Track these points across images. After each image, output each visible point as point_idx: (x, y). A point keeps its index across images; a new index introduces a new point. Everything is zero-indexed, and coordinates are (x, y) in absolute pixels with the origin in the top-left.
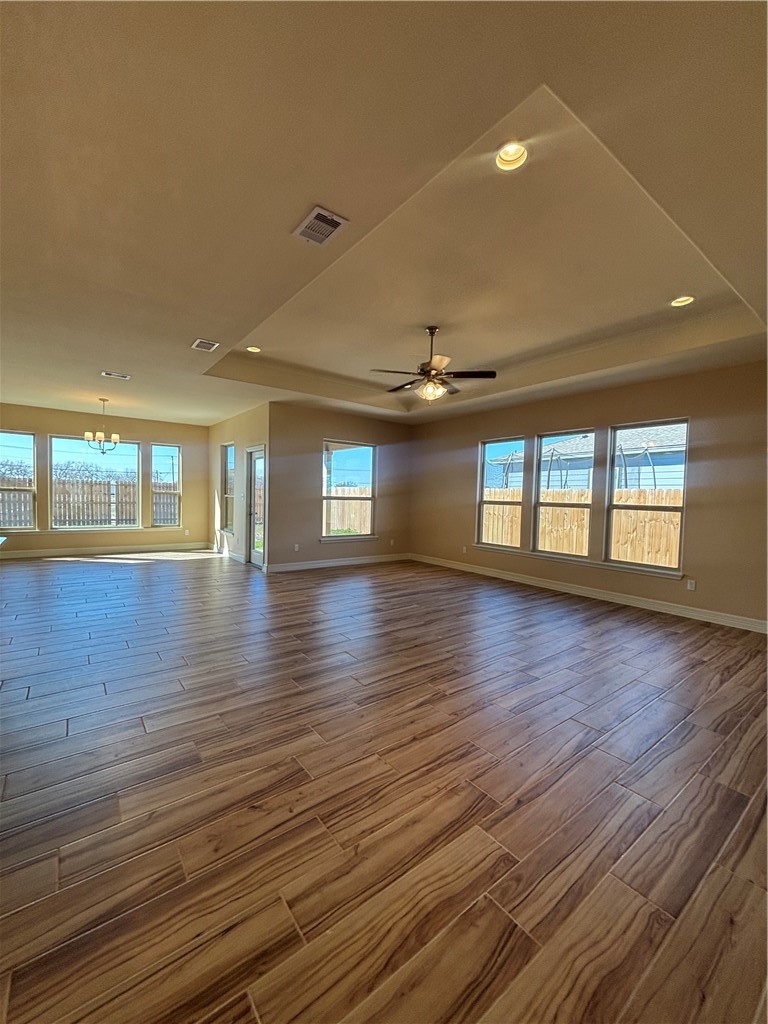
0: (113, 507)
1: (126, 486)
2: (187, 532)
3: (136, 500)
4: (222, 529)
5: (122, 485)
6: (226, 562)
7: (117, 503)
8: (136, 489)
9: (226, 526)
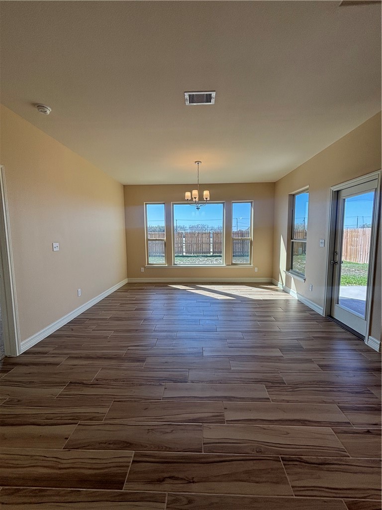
0: (211, 245)
1: (217, 234)
2: (256, 270)
3: (222, 242)
4: (288, 270)
5: (215, 233)
6: (294, 305)
7: (213, 243)
8: (222, 235)
9: (292, 268)
